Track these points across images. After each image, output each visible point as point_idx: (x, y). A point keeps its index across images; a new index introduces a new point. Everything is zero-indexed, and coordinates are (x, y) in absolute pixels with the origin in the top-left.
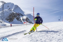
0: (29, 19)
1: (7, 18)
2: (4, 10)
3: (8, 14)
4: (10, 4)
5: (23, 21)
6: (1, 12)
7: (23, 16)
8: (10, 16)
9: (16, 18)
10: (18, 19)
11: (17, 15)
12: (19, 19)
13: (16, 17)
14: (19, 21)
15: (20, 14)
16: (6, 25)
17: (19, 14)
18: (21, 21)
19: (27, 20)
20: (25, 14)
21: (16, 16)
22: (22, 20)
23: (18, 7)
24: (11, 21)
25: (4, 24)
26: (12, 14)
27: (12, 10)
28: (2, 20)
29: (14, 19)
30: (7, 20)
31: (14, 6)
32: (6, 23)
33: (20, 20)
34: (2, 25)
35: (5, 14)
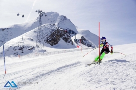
0: (86, 39)
1: (47, 38)
2: (43, 26)
3: (48, 31)
4: (52, 14)
5: (76, 43)
6: (37, 28)
7: (75, 34)
8: (53, 35)
9: (64, 39)
10: (66, 40)
11: (65, 33)
12: (69, 41)
13: (64, 37)
14: (69, 43)
15: (70, 31)
16: (46, 51)
17: (68, 32)
18: (72, 44)
19: (83, 41)
20: (79, 30)
21: (64, 35)
22: (73, 41)
23: (67, 19)
24: (55, 44)
25: (43, 49)
26: (56, 31)
27: (56, 24)
28: (40, 42)
29: (60, 40)
30: (48, 42)
31: (58, 18)
32: (45, 48)
33: (71, 41)
34: (40, 51)
35: (44, 32)
